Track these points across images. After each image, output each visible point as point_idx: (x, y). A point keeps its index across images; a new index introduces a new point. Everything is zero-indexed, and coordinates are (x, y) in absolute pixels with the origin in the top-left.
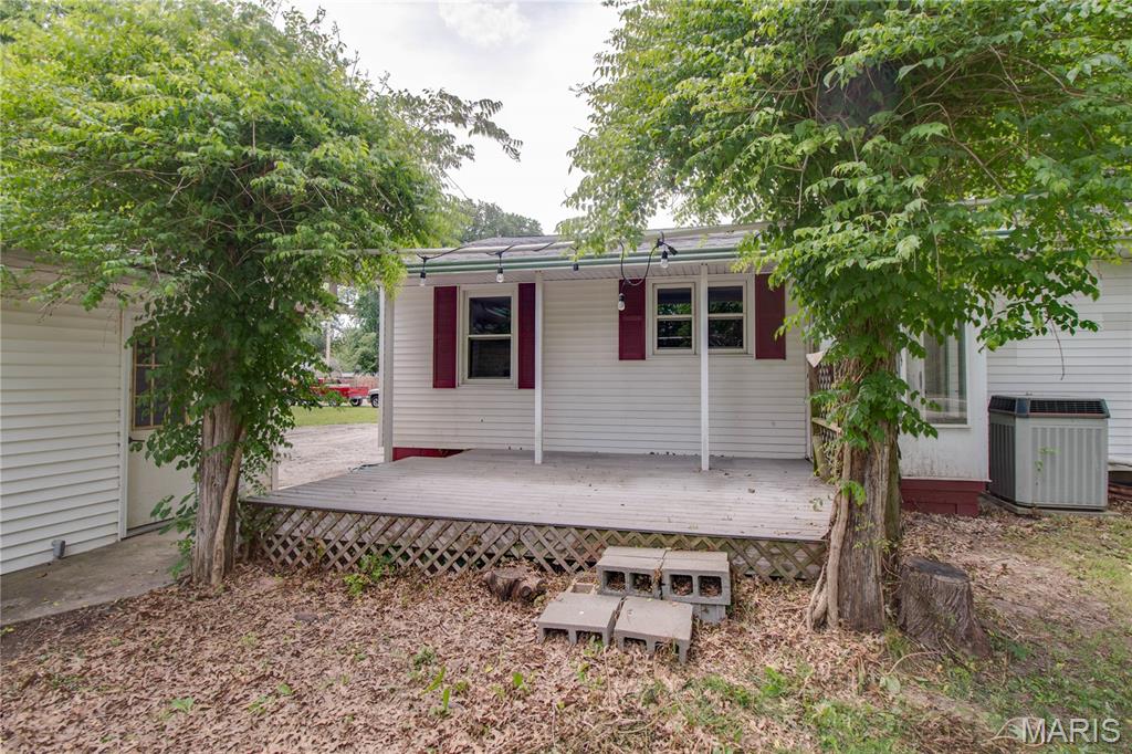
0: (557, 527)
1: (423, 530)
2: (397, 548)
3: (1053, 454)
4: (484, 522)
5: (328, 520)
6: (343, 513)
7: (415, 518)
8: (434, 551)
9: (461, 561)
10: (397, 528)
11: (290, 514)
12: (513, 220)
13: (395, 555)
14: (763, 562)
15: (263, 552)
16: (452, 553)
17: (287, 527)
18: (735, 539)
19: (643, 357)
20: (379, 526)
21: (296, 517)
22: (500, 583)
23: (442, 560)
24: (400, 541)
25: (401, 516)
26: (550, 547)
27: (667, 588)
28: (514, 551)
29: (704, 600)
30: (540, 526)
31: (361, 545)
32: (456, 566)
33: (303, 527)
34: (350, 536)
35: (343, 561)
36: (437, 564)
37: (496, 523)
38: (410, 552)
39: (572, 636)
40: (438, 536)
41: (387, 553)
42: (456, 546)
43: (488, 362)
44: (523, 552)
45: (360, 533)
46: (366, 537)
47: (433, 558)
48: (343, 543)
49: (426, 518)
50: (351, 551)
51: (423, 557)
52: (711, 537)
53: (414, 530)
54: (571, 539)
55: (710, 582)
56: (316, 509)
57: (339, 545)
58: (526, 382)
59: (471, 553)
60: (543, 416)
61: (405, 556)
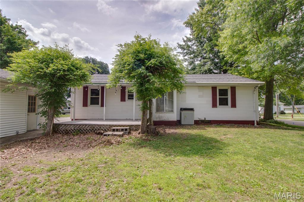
0: (106, 125)
1: (85, 127)
2: (81, 130)
3: (186, 117)
4: (95, 125)
5: (68, 126)
6: (72, 125)
7: (84, 125)
8: (87, 130)
9: (91, 131)
10: (81, 127)
11: (62, 125)
12: (100, 63)
13: (80, 131)
14: (134, 128)
15: (57, 132)
16: (90, 130)
17: (61, 128)
18: (131, 125)
19: (125, 101)
20: (78, 126)
21: (63, 126)
22: (97, 132)
23: (88, 131)
24: (81, 129)
25: (82, 125)
26: (105, 128)
27: (120, 131)
28: (100, 129)
29: (125, 132)
30: (104, 125)
31: (75, 130)
32: (91, 132)
33: (64, 127)
34: (72, 128)
35: (71, 132)
36: (87, 132)
37: (97, 125)
38: (83, 130)
39: (107, 135)
40: (88, 127)
41: (79, 131)
42: (91, 129)
43: (94, 102)
44: (101, 129)
45: (74, 128)
46: (75, 128)
47: (87, 131)
48: (71, 129)
49: (86, 125)
50: (73, 131)
51: (85, 131)
52: (128, 125)
53: (84, 127)
54: (108, 127)
55: (126, 130)
56: (67, 124)
57: (71, 130)
58: (102, 105)
59: (93, 130)
60: (105, 112)
61: (82, 131)
